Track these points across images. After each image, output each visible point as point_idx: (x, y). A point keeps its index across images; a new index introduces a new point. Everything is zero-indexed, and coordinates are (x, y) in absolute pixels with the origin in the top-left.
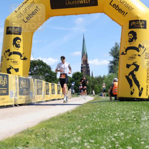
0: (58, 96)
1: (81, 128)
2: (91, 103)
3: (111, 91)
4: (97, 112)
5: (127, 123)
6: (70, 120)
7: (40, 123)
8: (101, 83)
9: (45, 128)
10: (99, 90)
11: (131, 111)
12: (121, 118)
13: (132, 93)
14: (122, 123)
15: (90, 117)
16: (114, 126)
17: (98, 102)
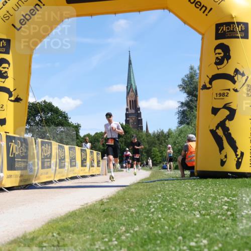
0: (81, 170)
1: (127, 231)
2: (146, 184)
3: (184, 159)
4: (157, 200)
5: (213, 221)
6: (106, 216)
7: (48, 223)
8: (164, 144)
9: (57, 232)
10: (160, 158)
11: (222, 198)
12: (203, 210)
13: (223, 163)
14: (205, 221)
15: (144, 210)
16: (189, 228)
17: (158, 181)
